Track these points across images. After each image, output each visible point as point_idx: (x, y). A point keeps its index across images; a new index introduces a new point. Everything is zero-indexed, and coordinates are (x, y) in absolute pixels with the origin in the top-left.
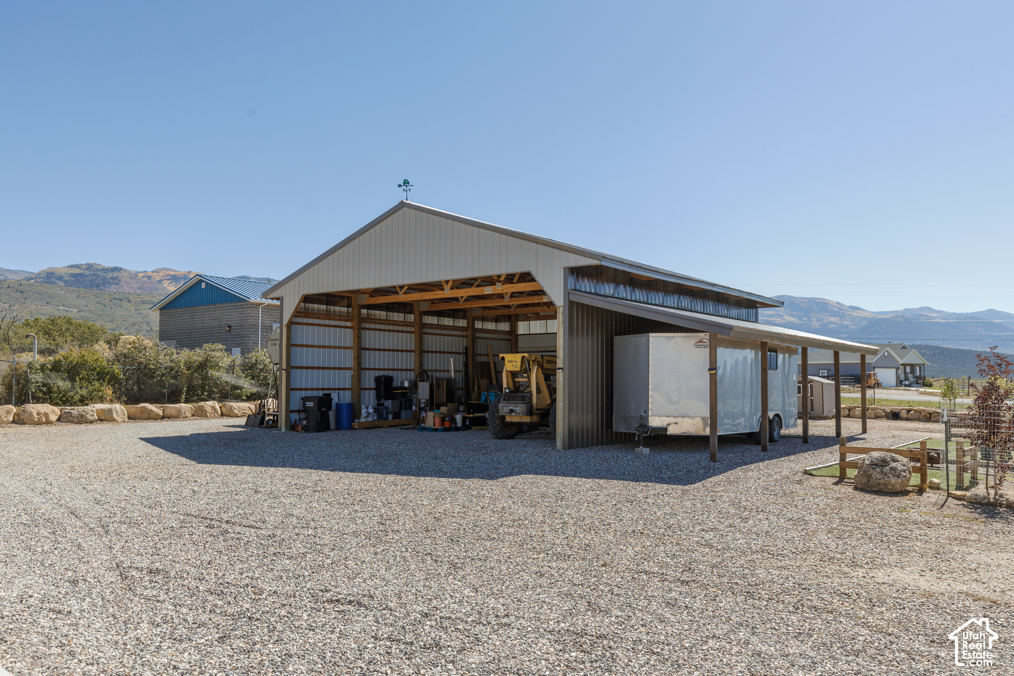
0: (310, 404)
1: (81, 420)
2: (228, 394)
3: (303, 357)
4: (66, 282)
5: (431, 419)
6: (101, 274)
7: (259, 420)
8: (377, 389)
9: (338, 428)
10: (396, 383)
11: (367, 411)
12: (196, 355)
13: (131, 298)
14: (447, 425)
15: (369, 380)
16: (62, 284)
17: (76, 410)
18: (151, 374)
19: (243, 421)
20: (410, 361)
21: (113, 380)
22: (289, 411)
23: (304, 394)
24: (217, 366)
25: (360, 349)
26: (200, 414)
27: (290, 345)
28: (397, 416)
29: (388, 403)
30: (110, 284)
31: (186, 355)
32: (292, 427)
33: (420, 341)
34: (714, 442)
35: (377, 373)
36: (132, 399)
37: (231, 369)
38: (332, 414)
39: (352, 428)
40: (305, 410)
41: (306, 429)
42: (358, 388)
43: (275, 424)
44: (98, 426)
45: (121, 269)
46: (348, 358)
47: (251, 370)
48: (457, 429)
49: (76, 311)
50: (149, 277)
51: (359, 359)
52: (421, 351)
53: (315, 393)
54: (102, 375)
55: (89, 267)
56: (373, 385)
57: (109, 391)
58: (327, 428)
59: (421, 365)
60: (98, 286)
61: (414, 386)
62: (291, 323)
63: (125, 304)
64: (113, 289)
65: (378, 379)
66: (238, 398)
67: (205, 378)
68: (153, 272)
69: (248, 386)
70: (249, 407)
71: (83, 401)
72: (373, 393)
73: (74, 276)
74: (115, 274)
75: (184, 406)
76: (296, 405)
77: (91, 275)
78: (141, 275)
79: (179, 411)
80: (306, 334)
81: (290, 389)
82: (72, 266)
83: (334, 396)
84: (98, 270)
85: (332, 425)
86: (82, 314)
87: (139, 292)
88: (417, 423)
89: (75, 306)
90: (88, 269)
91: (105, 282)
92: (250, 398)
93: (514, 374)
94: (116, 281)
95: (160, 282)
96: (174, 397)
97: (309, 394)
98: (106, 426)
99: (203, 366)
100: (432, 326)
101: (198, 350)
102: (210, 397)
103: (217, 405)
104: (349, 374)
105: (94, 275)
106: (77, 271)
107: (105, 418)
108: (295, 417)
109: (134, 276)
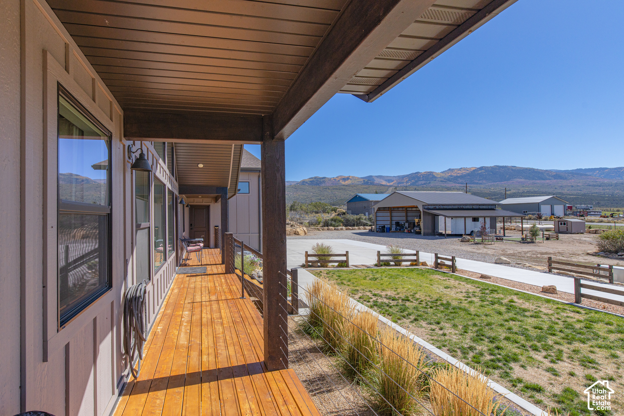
0: (380, 227)
1: (338, 230)
2: (365, 225)
3: (379, 218)
4: (308, 184)
5: (406, 231)
6: (319, 180)
7: (371, 230)
8: (396, 224)
9: (387, 232)
10: (400, 223)
11: (393, 229)
12: (358, 217)
13: (330, 188)
14: (409, 232)
15: (394, 223)
16: (307, 185)
17: (337, 228)
18: (349, 221)
19: (368, 230)
20: (404, 218)
21: (342, 222)
22: (376, 229)
23: (379, 225)
24: (362, 219)
25: (391, 216)
26: (359, 229)
27: (376, 216)
28: (400, 230)
29: (398, 227)
30: (322, 183)
31: (355, 217)
32: (377, 232)
33: (407, 214)
34: (446, 235)
35: (396, 221)
36: (346, 226)
37: (365, 219)
38: (385, 229)
39: (389, 232)
40: (380, 228)
41: (380, 232)
42: (391, 224)
43: (374, 231)
44: (340, 231)
45: (326, 178)
46: (389, 218)
47: (370, 219)
48: (412, 233)
49: (312, 193)
50: (335, 180)
51: (391, 218)
52: (407, 216)
53: (382, 225)
54: (340, 221)
55: (315, 178)
56: (395, 224)
57: (341, 224)
58: (384, 232)
59: (407, 219)
60: (318, 184)
61: (404, 224)
62: (376, 212)
63: (327, 190)
64: (323, 185)
65: (396, 222)
66: (367, 226)
67: (360, 221)
68: (336, 177)
69: (369, 223)
70: (370, 228)
71: (337, 226)
72: (395, 225)
73: (311, 181)
74: (324, 180)
75: (356, 227)
76: (378, 227)
77: (316, 181)
78: (332, 179)
79: (355, 228)
80: (379, 214)
81: (376, 225)
82: (310, 178)
83: (386, 226)
84: (318, 179)
85: (386, 231)
86: (314, 194)
87: (332, 185)
88: (404, 232)
89: (312, 192)
90: (315, 179)
91: (321, 183)
92: (370, 226)
93: (417, 223)
94: (324, 182)
95: (339, 181)
96: (354, 225)
97: (381, 225)
98: (342, 231)
99: (359, 219)
100: (410, 210)
101: (358, 216)
102: (361, 226)
103: (363, 227)
104: (389, 221)
105: (317, 180)
106: (312, 180)
107: (342, 229)
108: (378, 230)
109: (330, 179)
